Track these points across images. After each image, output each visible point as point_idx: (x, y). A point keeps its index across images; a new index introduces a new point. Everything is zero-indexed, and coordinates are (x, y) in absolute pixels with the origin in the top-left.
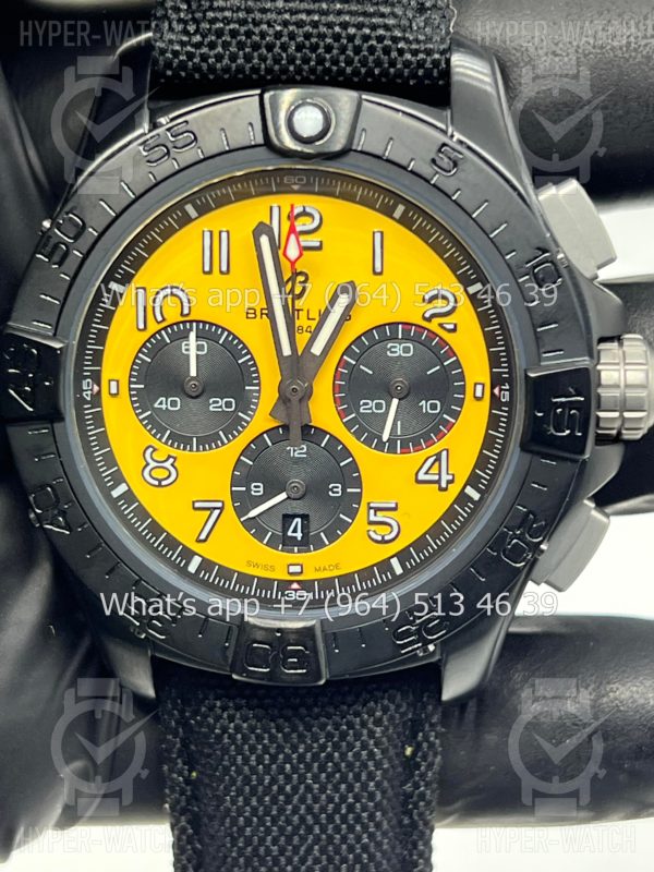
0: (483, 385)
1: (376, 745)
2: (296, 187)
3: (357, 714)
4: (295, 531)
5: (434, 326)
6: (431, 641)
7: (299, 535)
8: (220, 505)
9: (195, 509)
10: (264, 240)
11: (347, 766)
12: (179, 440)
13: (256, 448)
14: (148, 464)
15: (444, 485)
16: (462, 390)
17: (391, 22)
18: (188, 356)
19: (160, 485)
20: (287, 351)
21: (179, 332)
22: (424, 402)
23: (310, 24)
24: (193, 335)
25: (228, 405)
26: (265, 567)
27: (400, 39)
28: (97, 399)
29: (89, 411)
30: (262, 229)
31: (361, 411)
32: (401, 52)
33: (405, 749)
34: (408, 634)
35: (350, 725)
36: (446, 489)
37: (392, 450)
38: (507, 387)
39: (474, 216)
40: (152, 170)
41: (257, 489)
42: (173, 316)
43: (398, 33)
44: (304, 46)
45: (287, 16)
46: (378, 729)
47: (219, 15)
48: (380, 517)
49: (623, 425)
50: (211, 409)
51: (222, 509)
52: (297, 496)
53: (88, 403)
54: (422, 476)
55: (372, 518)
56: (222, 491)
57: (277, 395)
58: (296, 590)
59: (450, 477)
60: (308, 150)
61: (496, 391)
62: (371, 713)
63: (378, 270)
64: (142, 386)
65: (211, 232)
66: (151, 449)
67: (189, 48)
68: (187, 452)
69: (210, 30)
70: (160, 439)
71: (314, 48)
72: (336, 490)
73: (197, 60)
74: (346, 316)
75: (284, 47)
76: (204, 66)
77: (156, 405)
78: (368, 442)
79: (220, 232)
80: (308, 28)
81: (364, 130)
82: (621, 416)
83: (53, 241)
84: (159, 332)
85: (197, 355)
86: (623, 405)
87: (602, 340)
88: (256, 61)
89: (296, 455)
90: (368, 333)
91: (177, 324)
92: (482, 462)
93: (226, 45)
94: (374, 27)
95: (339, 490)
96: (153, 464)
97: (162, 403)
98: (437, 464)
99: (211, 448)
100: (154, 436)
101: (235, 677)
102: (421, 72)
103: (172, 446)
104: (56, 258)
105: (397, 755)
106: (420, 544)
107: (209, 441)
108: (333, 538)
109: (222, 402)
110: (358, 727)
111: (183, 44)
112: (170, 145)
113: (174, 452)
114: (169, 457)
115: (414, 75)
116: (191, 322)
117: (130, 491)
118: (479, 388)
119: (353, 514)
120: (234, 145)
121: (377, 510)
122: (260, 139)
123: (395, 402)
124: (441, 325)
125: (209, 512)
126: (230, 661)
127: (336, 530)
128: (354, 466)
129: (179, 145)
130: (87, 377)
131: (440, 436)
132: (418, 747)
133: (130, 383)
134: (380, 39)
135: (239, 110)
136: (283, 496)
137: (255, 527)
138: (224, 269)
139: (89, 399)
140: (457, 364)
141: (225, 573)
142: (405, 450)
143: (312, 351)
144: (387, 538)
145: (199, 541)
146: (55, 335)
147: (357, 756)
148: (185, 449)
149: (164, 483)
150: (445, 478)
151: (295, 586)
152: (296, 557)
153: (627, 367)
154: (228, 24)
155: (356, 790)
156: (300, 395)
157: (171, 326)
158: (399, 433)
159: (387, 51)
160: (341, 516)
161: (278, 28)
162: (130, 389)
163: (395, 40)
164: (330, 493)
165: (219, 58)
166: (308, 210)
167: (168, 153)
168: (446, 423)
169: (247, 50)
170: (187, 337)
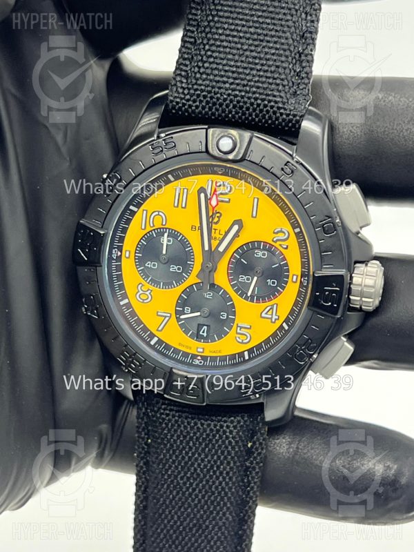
0: (297, 276)
1: (233, 438)
2: (220, 173)
3: (225, 422)
4: (203, 332)
5: (277, 245)
6: (257, 393)
7: (205, 334)
8: (169, 315)
9: (157, 315)
10: (202, 195)
11: (218, 446)
12: (155, 282)
13: (189, 291)
14: (139, 292)
15: (273, 320)
16: (287, 277)
17: (278, 99)
18: (163, 244)
19: (143, 302)
20: (207, 248)
21: (160, 232)
22: (269, 280)
23: (240, 96)
24: (166, 235)
25: (179, 269)
26: (187, 347)
27: (281, 108)
28: (119, 259)
29: (114, 264)
30: (202, 190)
31: (240, 280)
32: (281, 114)
33: (247, 444)
34: (246, 387)
35: (222, 427)
36: (274, 323)
37: (252, 301)
38: (306, 279)
39: (298, 197)
40: (154, 157)
41: (188, 310)
42: (158, 225)
43: (280, 105)
44: (236, 106)
45: (230, 92)
46: (234, 431)
47: (199, 88)
48: (243, 331)
49: (362, 303)
50: (171, 270)
51: (170, 317)
52: (206, 316)
53: (114, 259)
54: (263, 315)
55: (239, 331)
56: (171, 309)
57: (200, 268)
58: (199, 360)
59: (277, 317)
60: (225, 157)
61: (302, 280)
62: (232, 422)
63: (254, 215)
64: (141, 255)
66: (140, 285)
67: (184, 101)
68: (158, 289)
69: (194, 94)
70: (146, 281)
71: (241, 108)
72: (224, 316)
73: (186, 107)
74: (237, 235)
75: (227, 106)
76: (190, 110)
77: (146, 265)
78: (241, 295)
80: (239, 98)
81: (252, 151)
82: (361, 299)
84: (151, 231)
85: (167, 245)
86: (362, 295)
87: (356, 262)
88: (213, 110)
89: (207, 297)
90: (246, 244)
91: (160, 228)
92: (292, 312)
93: (201, 102)
94: (270, 101)
95: (225, 316)
96: (141, 292)
97: (149, 264)
99: (169, 288)
100: (144, 279)
101: (165, 396)
102: (290, 124)
103: (151, 284)
105: (244, 446)
106: (259, 347)
107: (168, 285)
108: (220, 338)
109: (176, 268)
110: (225, 428)
111: (182, 99)
112: (163, 147)
113: (151, 287)
114: (149, 290)
115: (287, 126)
116: (166, 229)
117: (129, 302)
118: (295, 277)
119: (230, 328)
120: (192, 151)
121: (241, 328)
122: (204, 150)
123: (255, 278)
124: (280, 245)
125: (164, 318)
127: (221, 334)
128: (233, 306)
129: (168, 147)
130: (116, 248)
131: (275, 297)
132: (254, 444)
133: (136, 253)
134: (272, 107)
135: (196, 135)
136: (198, 314)
137: (185, 327)
138: (184, 206)
140: (286, 265)
141: (168, 347)
142: (258, 301)
143: (219, 249)
144: (244, 342)
145: (157, 330)
146: (102, 227)
147: (224, 442)
148: (157, 287)
149: (145, 301)
150: (274, 317)
151: (199, 358)
152: (201, 344)
153: (367, 277)
154: (203, 92)
155: (222, 459)
156: (210, 269)
157: (157, 229)
158: (256, 293)
159: (275, 113)
160: (225, 328)
161: (225, 97)
162: (135, 256)
163: (279, 108)
164: (221, 317)
165: (197, 107)
167: (162, 151)
168: (278, 292)
169: (210, 105)
170: (163, 235)
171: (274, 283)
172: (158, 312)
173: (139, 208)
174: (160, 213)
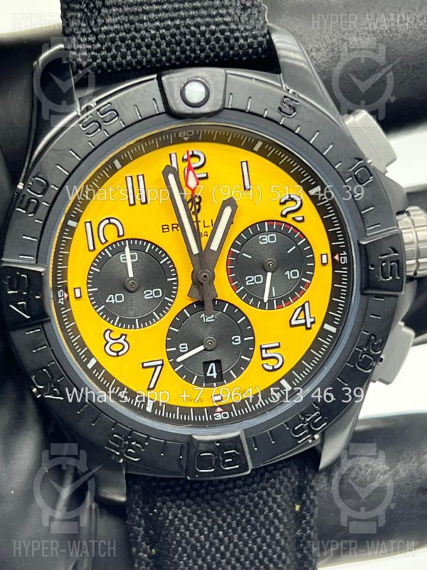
0: (327, 254)
1: (279, 507)
2: (186, 139)
3: (264, 489)
4: (211, 372)
5: (289, 220)
6: (317, 432)
7: (215, 375)
8: (161, 362)
9: (144, 367)
10: (171, 177)
11: (261, 525)
12: (128, 323)
13: (179, 320)
14: (107, 343)
15: (309, 326)
16: (312, 260)
17: (228, 19)
18: (126, 264)
19: (118, 355)
20: (195, 251)
21: (117, 248)
22: (288, 272)
23: (174, 27)
24: (127, 249)
25: (157, 293)
27: (236, 30)
28: (67, 303)
29: (64, 312)
30: (168, 170)
31: (247, 284)
32: (237, 39)
33: (294, 507)
34: (301, 429)
35: (260, 497)
36: (310, 328)
37: (271, 307)
38: (345, 254)
39: (311, 142)
40: (90, 139)
41: (183, 347)
42: (112, 238)
43: (233, 26)
44: (171, 42)
45: (158, 23)
46: (278, 496)
48: (270, 353)
49: (418, 267)
50: (146, 297)
51: (162, 365)
52: (211, 348)
53: (62, 306)
54: (294, 322)
55: (264, 355)
56: (161, 353)
57: (191, 282)
58: (221, 412)
59: (312, 320)
60: (196, 111)
61: (336, 257)
62: (273, 486)
63: (248, 188)
64: (96, 289)
65: (131, 177)
66: (109, 332)
67: (93, 53)
68: (133, 330)
69: (106, 39)
70: (113, 324)
71: (178, 43)
72: (237, 340)
73: (99, 61)
74: (230, 222)
75: (158, 45)
76: (105, 64)
77: (107, 301)
78: (254, 305)
79: (138, 176)
80: (173, 30)
81: (231, 94)
82: (417, 262)
83: (27, 198)
84: (103, 250)
85: (132, 263)
86: (418, 255)
87: (398, 213)
88: (139, 57)
89: (207, 321)
90: (245, 231)
91: (115, 243)
92: (332, 306)
93: (118, 48)
94: (217, 24)
95: (239, 340)
96: (111, 342)
97: (111, 299)
98: (303, 312)
99: (149, 325)
100: (109, 322)
101: (189, 478)
102: (250, 51)
103: (122, 327)
104: (31, 209)
105: (291, 512)
106: (299, 367)
107: (147, 320)
108: (238, 373)
109: (152, 292)
110: (265, 497)
111: (88, 51)
112: (100, 121)
113: (124, 331)
114: (122, 335)
115: (246, 54)
116: (124, 240)
117: (97, 362)
118: (324, 257)
119: (250, 355)
120: (145, 114)
121: (266, 349)
122: (162, 109)
123: (269, 275)
124: (294, 219)
125: (154, 369)
126: (184, 468)
127: (240, 367)
128: (247, 322)
129: (107, 120)
130: (60, 288)
131: (302, 293)
132: (303, 504)
133: (88, 288)
134: (222, 32)
135: (145, 91)
136: (202, 348)
137: (185, 373)
139: (63, 303)
140: (307, 243)
141: (170, 408)
142: (280, 306)
143: (211, 248)
144: (275, 367)
145: (149, 389)
146: (36, 262)
147: (267, 517)
148: (131, 328)
149: (120, 353)
150: (309, 321)
152: (215, 390)
153: (416, 229)
154: (118, 33)
155: (268, 540)
156: (208, 279)
157: (111, 245)
158: (274, 295)
159: (227, 39)
160: (242, 357)
161: (153, 32)
162: (89, 293)
163: (232, 31)
164: (233, 343)
165: (114, 57)
166: (195, 153)
167: (100, 127)
168: (304, 284)
169: (133, 50)
170: (123, 251)
171: (295, 274)
172: (143, 364)
173: (78, 221)
174: (112, 221)
